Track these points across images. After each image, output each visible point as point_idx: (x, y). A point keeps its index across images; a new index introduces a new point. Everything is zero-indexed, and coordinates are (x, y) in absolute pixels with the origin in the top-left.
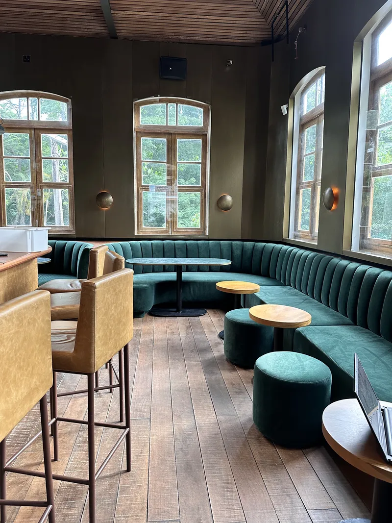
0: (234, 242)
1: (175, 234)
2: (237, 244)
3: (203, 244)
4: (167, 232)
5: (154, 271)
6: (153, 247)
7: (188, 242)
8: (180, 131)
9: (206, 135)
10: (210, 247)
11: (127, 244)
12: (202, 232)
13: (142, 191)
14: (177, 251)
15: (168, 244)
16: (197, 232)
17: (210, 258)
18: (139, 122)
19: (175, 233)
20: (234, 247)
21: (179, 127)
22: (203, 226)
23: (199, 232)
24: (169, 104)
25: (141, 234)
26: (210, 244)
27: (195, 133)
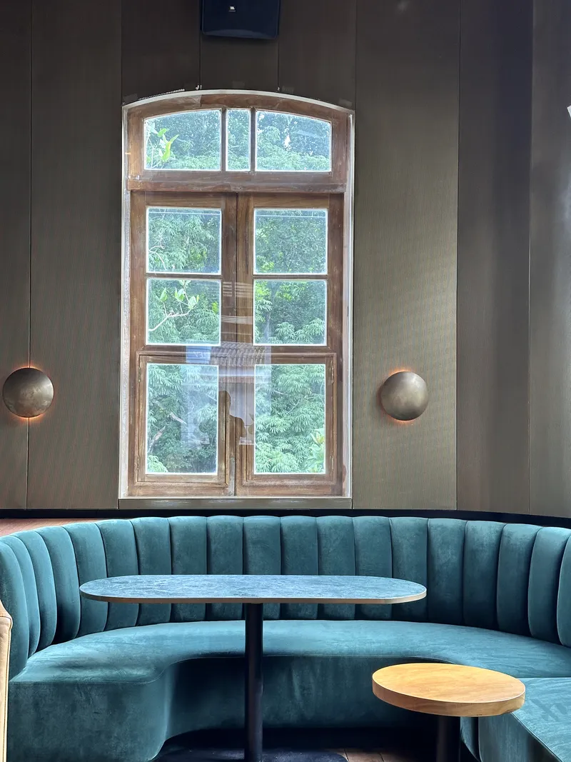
0: (434, 522)
1: (245, 496)
2: (444, 529)
3: (335, 527)
4: (222, 487)
5: (175, 618)
6: (174, 538)
7: (286, 520)
8: (262, 187)
9: (341, 196)
10: (359, 536)
11: (92, 526)
12: (333, 487)
13: (147, 361)
14: (250, 549)
15: (223, 527)
16: (316, 487)
17: (357, 574)
18: (141, 162)
19: (247, 491)
20: (437, 539)
21: (260, 173)
22: (334, 467)
23: (320, 487)
24: (228, 112)
25: (139, 495)
26: (357, 528)
27: (307, 191)
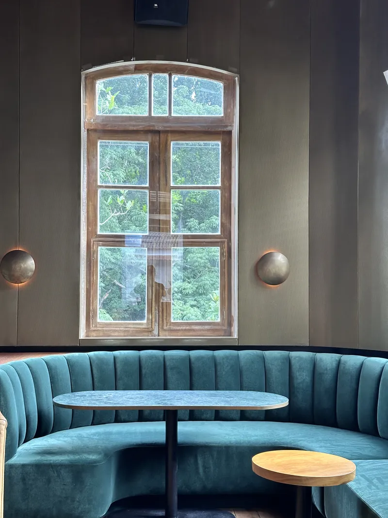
0: (294, 354)
1: (165, 336)
2: (301, 358)
3: (226, 357)
4: (150, 331)
6: (118, 365)
7: (194, 353)
8: (177, 127)
9: (230, 132)
10: (242, 363)
12: (225, 331)
13: (98, 245)
14: (169, 374)
15: (151, 357)
16: (213, 331)
18: (94, 110)
19: (167, 333)
20: (295, 366)
21: (175, 117)
22: (225, 317)
23: (217, 330)
24: (153, 76)
25: (93, 336)
26: (241, 358)
27: (207, 129)
